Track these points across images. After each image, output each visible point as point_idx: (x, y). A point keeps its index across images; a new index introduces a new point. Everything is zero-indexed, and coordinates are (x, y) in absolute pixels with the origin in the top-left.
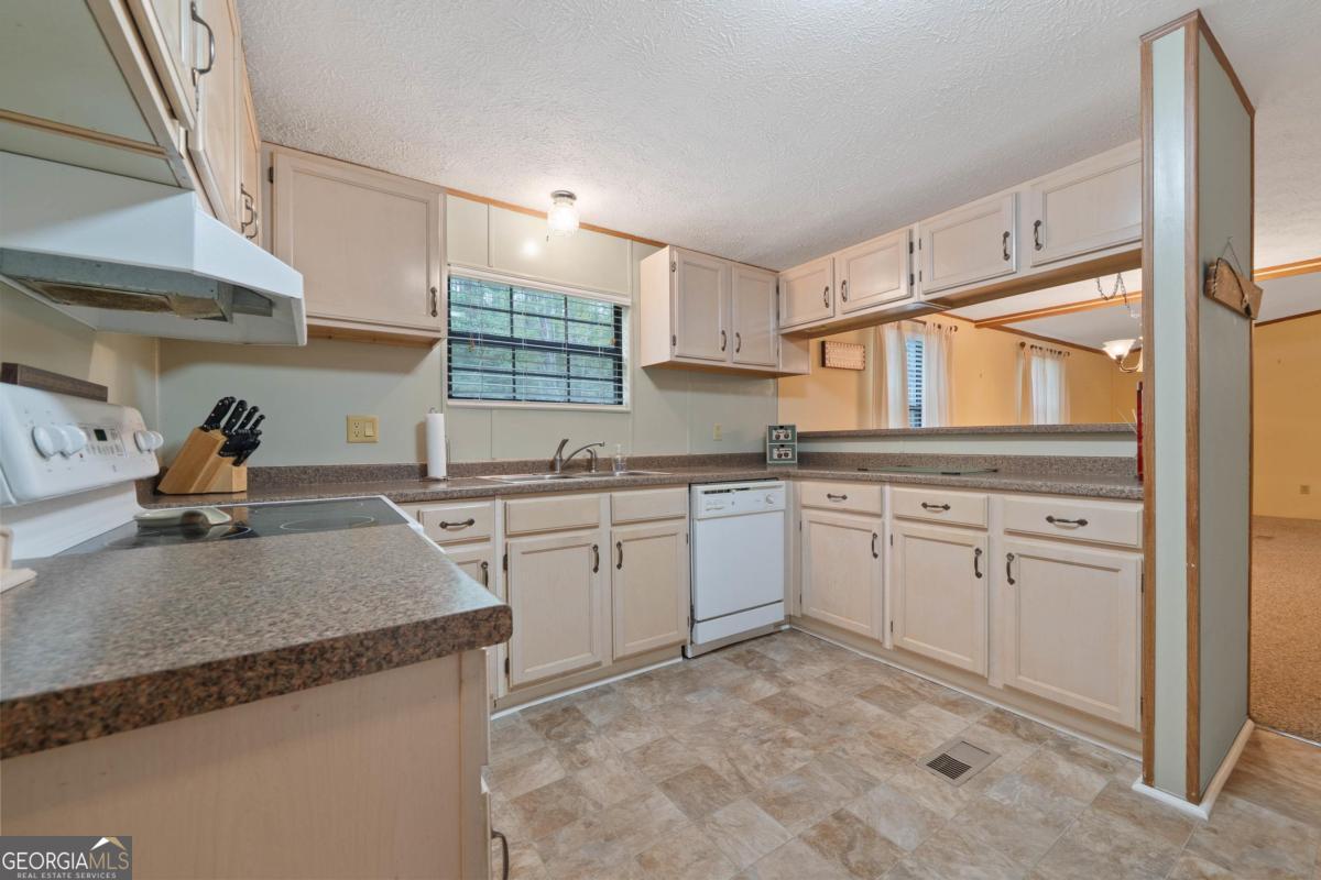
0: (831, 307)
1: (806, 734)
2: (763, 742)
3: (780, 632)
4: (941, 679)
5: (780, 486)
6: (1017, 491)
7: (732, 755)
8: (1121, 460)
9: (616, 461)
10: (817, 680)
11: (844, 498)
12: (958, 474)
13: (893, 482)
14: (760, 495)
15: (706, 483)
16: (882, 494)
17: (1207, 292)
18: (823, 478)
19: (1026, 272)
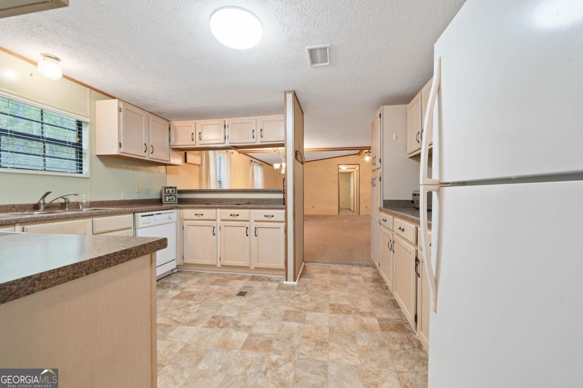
0: (195, 141)
1: (195, 301)
2: (180, 309)
3: (173, 273)
4: (237, 272)
5: (175, 212)
6: (257, 208)
7: (169, 316)
8: (279, 199)
9: (82, 203)
10: (194, 284)
11: (202, 215)
12: (240, 204)
13: (220, 208)
14: (167, 216)
15: (142, 212)
16: (216, 212)
17: (296, 158)
18: (193, 208)
19: (258, 143)
